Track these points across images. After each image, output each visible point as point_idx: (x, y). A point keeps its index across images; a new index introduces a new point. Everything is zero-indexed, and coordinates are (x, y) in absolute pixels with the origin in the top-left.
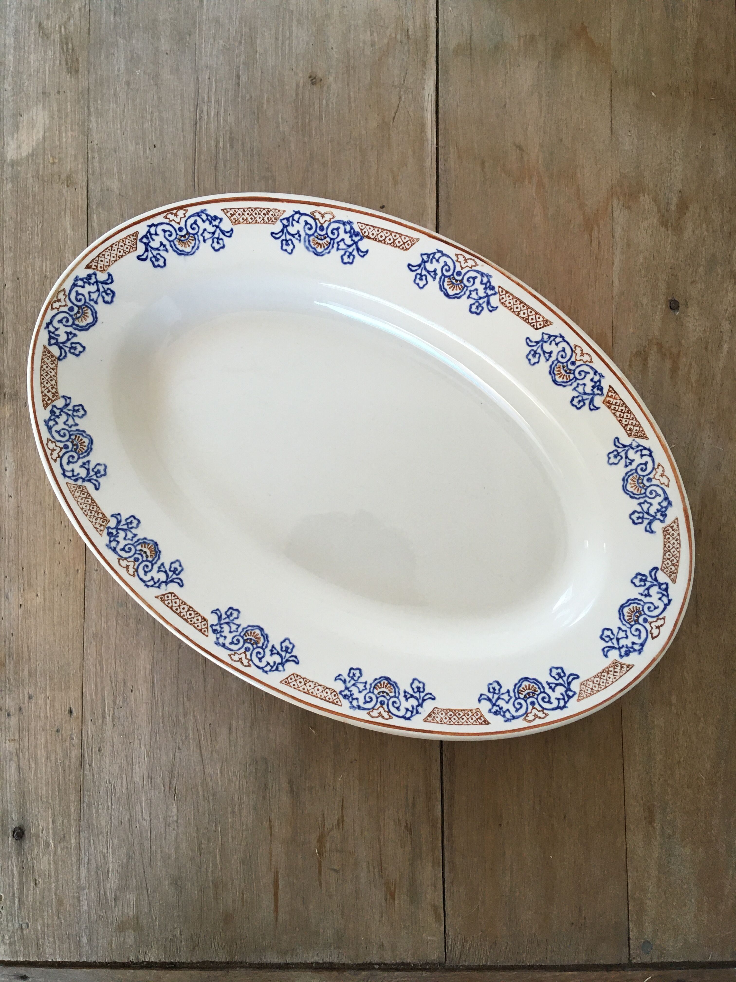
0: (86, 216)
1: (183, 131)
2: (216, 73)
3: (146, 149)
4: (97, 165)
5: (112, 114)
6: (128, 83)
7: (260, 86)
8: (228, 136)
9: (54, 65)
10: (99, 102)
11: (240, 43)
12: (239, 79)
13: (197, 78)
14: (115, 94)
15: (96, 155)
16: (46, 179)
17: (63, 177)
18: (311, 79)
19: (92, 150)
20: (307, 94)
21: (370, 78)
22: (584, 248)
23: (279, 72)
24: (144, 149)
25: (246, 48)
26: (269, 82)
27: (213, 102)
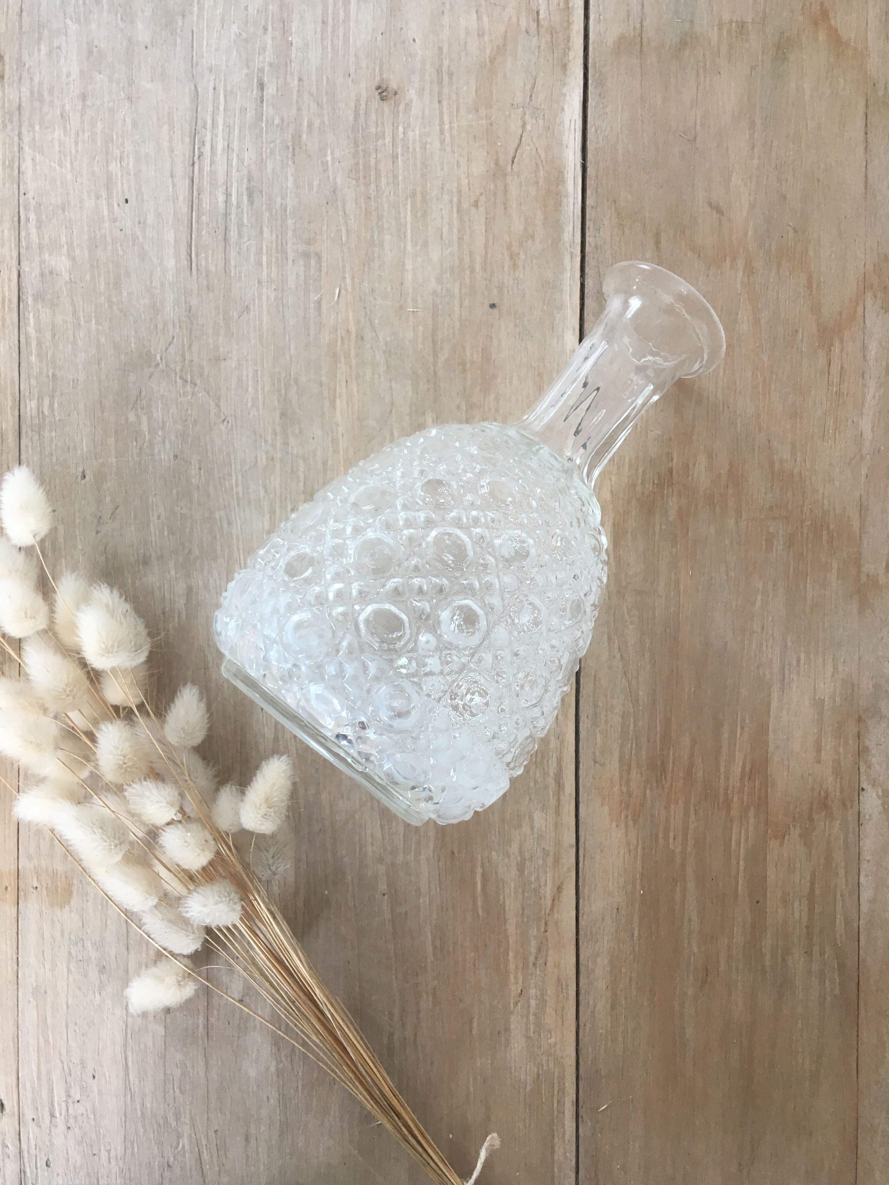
0: (16, 315)
1: (172, 176)
2: (225, 80)
3: (113, 207)
4: (33, 231)
5: (57, 147)
6: (84, 96)
7: (297, 102)
8: (245, 187)
10: (37, 128)
11: (265, 29)
12: (262, 89)
13: (195, 87)
14: (62, 115)
15: (32, 216)
18: (379, 91)
19: (25, 208)
20: (373, 117)
21: (476, 91)
22: (818, 375)
23: (328, 78)
24: (110, 205)
25: (274, 38)
26: (312, 95)
27: (221, 127)
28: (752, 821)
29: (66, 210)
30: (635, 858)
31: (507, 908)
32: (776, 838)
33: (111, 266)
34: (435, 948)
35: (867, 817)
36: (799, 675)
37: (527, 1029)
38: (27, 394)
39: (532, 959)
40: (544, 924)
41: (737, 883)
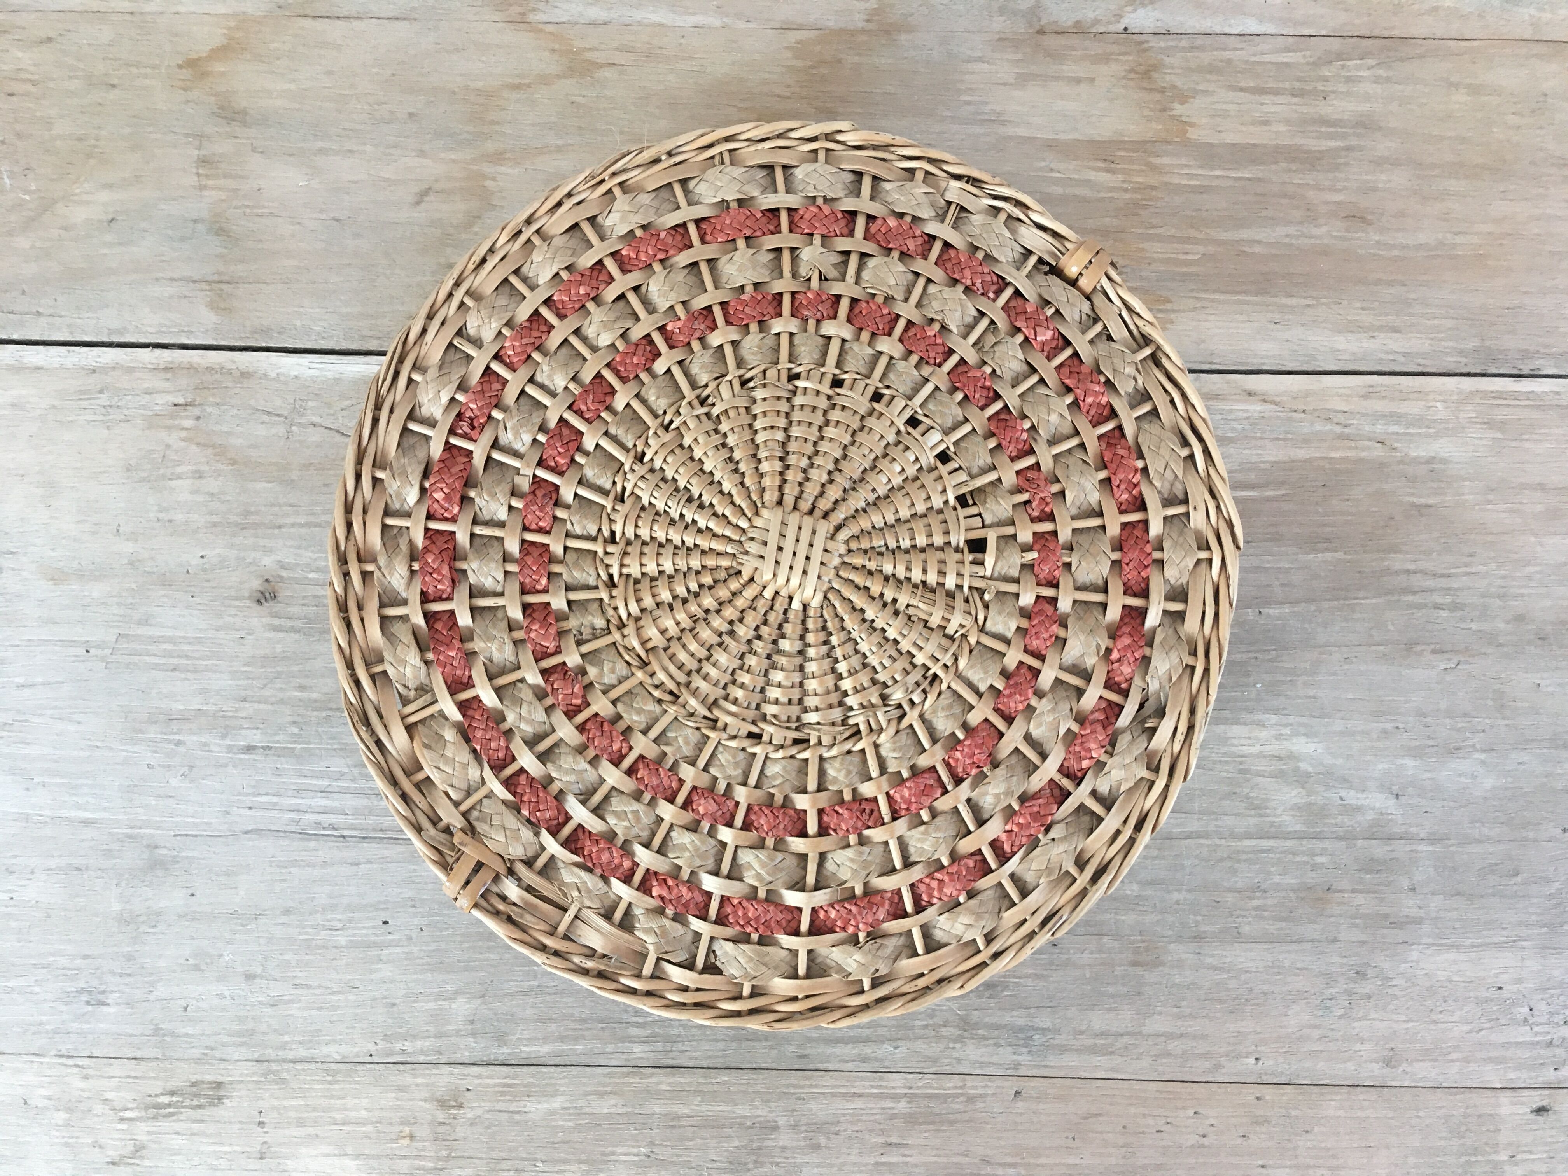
0: (525, 1069)
1: (357, 864)
2: (239, 794)
3: (392, 941)
4: (419, 1044)
5: (314, 1012)
6: (250, 977)
7: (272, 704)
9: (204, 1134)
10: (287, 1038)
11: (179, 743)
12: (254, 748)
13: (246, 833)
14: (272, 1006)
15: (398, 1046)
16: (445, 1153)
17: (441, 1116)
18: (263, 601)
19: (388, 1055)
20: (295, 610)
21: (269, 482)
22: (626, 78)
23: (245, 665)
24: (389, 945)
25: (192, 733)
26: (265, 685)
27: (299, 801)
28: (1166, 160)
29: (394, 1001)
30: (1213, 300)
31: (1276, 459)
32: (1186, 132)
33: (466, 945)
34: (1327, 550)
35: (1159, 24)
36: (987, 103)
37: (1428, 436)
38: (625, 1056)
39: (1338, 429)
40: (1294, 415)
41: (1240, 179)
